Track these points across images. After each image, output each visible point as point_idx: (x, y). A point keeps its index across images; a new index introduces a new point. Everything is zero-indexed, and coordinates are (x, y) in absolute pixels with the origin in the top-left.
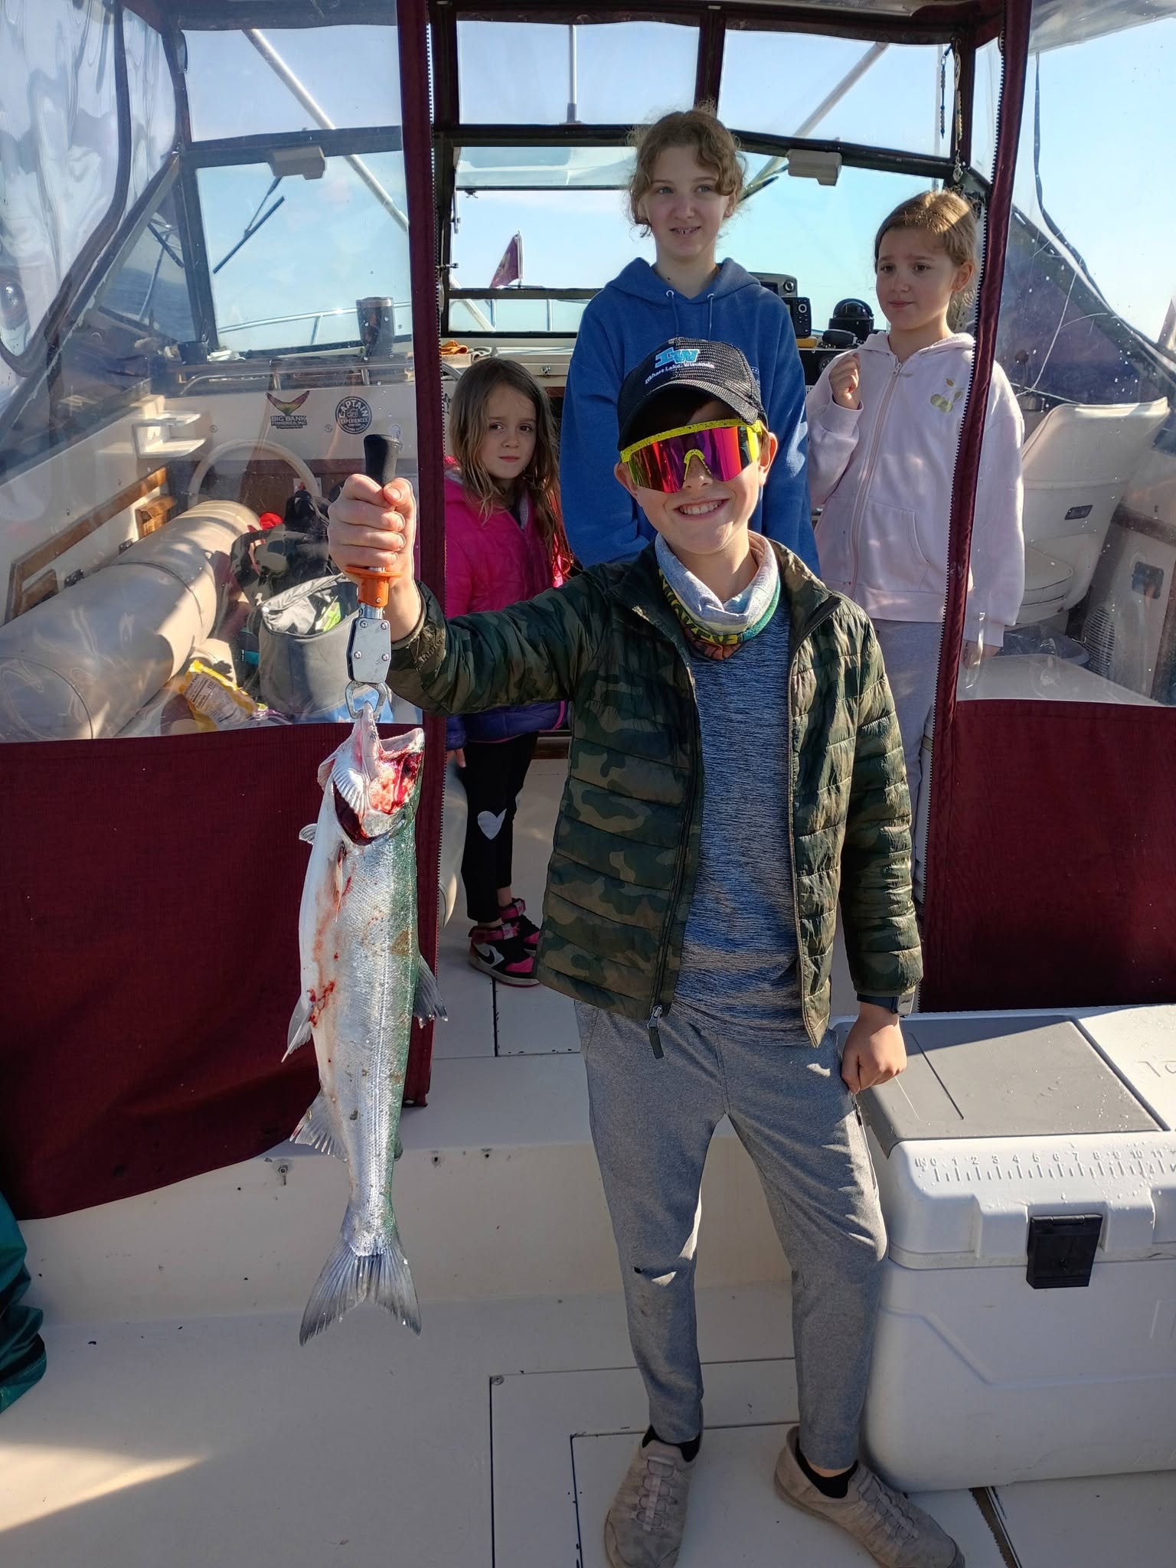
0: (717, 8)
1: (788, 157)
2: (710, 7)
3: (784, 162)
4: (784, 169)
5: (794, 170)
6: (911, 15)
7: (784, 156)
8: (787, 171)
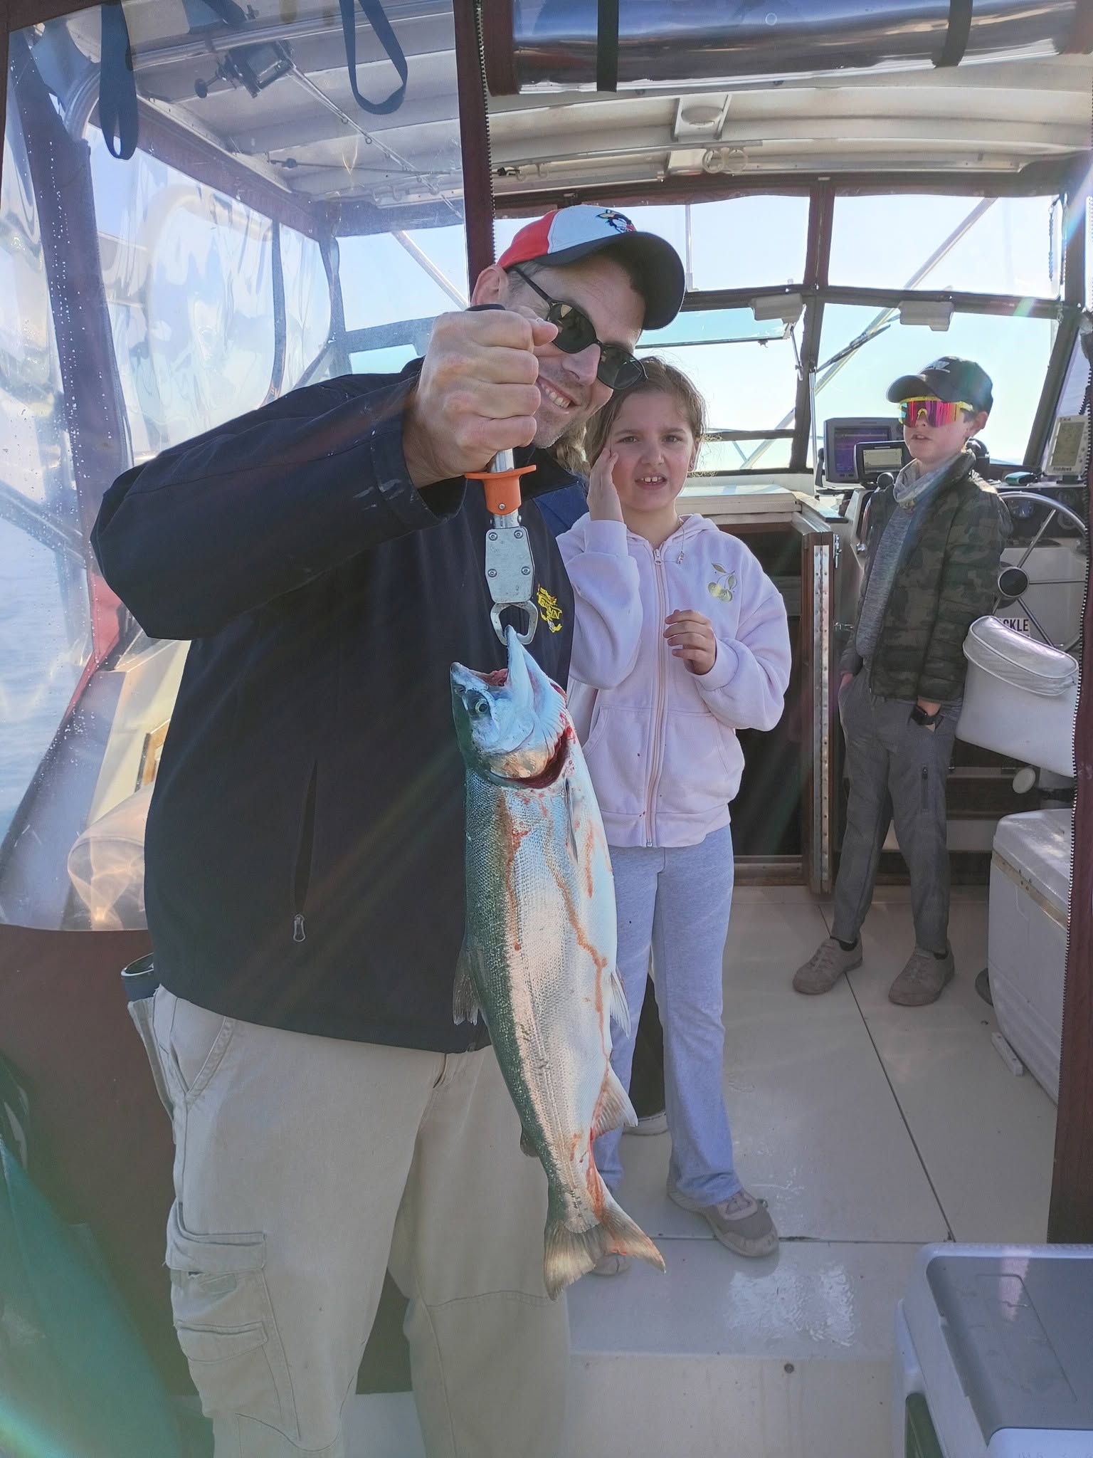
0: (827, 179)
1: (900, 308)
2: (820, 179)
3: (897, 312)
4: (895, 318)
5: (905, 319)
6: (1019, 171)
7: (895, 307)
8: (899, 320)
